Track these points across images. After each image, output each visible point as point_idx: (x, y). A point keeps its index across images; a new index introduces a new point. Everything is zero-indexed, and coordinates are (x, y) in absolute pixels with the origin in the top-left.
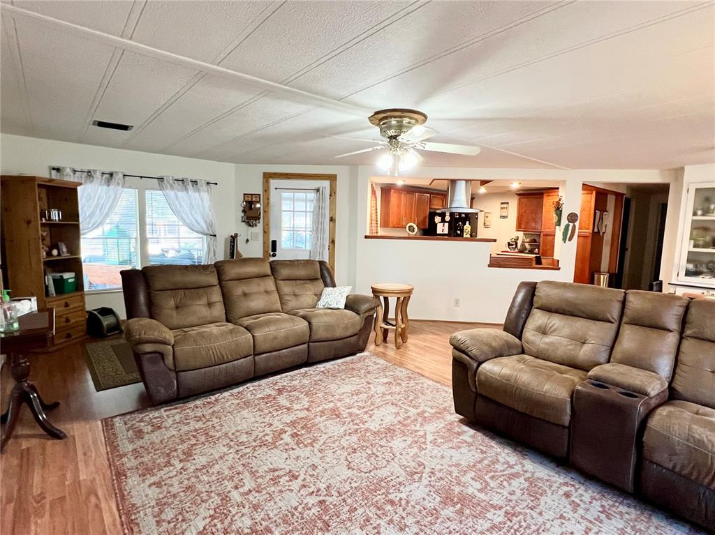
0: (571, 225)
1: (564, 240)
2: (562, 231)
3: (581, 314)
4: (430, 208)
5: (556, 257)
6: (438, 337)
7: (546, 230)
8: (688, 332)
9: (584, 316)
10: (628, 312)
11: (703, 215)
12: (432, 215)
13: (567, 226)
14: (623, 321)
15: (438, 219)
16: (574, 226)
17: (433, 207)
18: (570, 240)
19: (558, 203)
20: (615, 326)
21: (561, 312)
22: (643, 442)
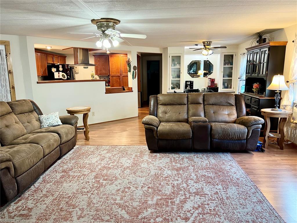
0: (135, 71)
1: (133, 78)
2: (132, 74)
3: (176, 104)
4: (47, 63)
5: (130, 86)
6: (97, 132)
7: (113, 74)
8: (206, 103)
9: (177, 104)
10: (190, 100)
11: (174, 66)
12: (50, 67)
13: (134, 72)
14: (189, 104)
15: (54, 70)
16: (136, 72)
17: (48, 62)
18: (135, 78)
19: (129, 61)
20: (187, 105)
21: (169, 104)
22: (212, 134)
